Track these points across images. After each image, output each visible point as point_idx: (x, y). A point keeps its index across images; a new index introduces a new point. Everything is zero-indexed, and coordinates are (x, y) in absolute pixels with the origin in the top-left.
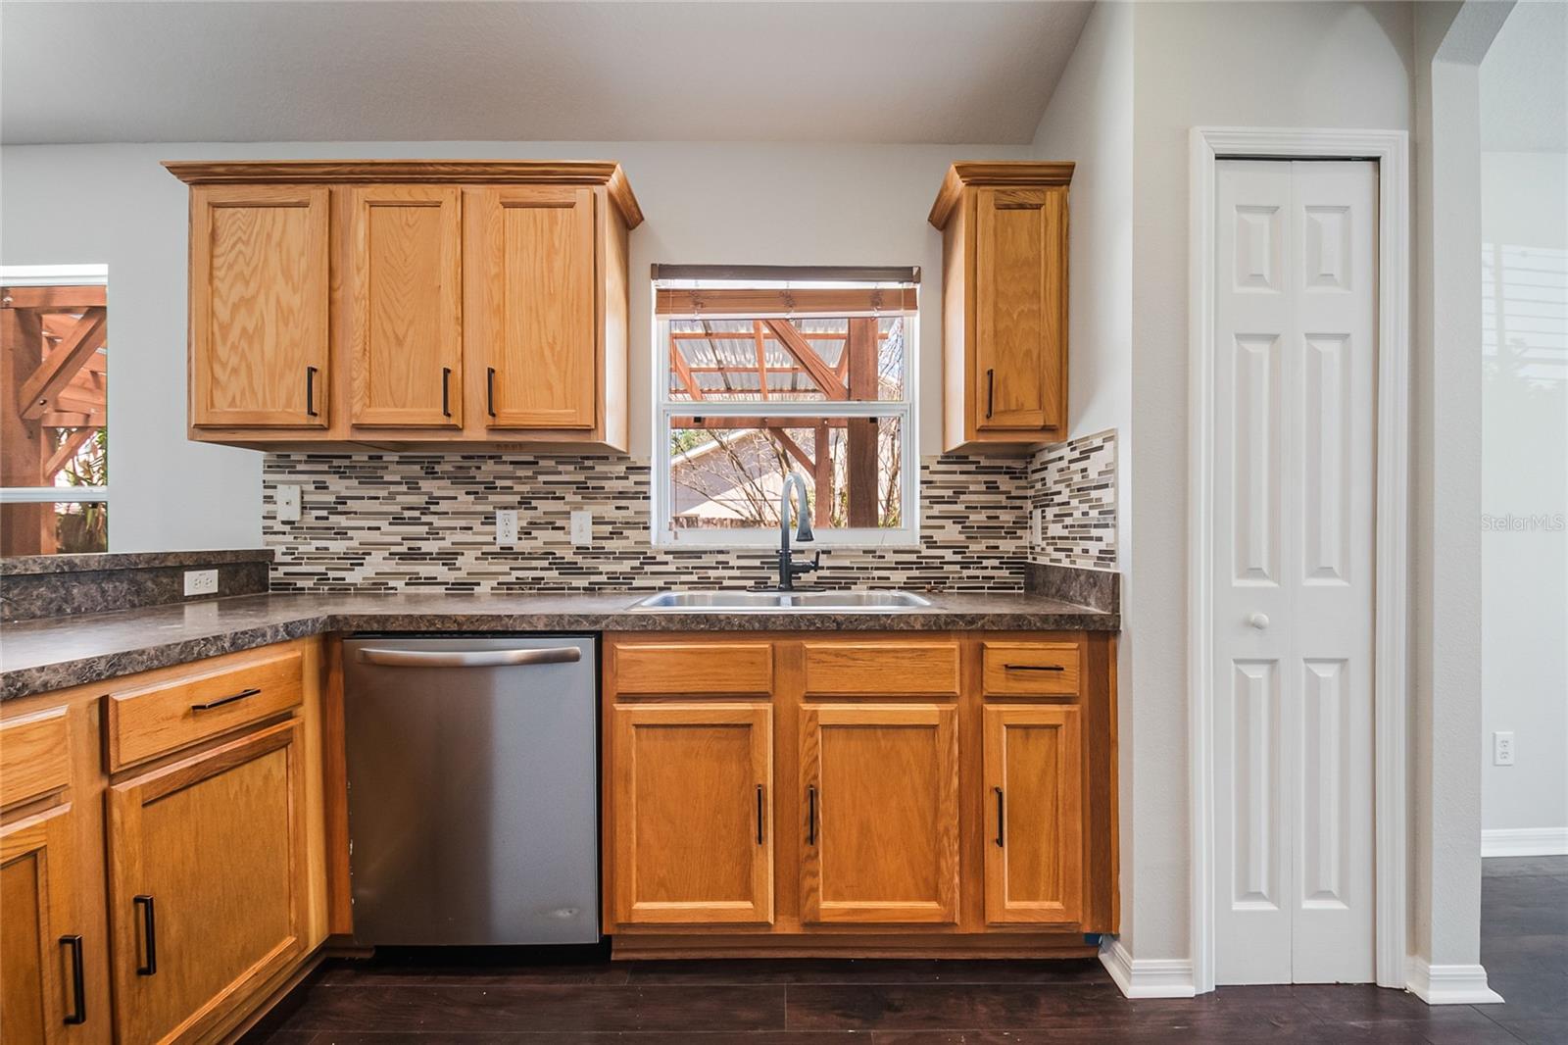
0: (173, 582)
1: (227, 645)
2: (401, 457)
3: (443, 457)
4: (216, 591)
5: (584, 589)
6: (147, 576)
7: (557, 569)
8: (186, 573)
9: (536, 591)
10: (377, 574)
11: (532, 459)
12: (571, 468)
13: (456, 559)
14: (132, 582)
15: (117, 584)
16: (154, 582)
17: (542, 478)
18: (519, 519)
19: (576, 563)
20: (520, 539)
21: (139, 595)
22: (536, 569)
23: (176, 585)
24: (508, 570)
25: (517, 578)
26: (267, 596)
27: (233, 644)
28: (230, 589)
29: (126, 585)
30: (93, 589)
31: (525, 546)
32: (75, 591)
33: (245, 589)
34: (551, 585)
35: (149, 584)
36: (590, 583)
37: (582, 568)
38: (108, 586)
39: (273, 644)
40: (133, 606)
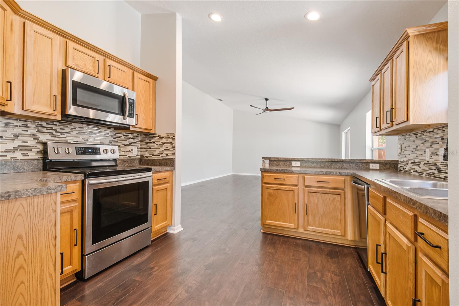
0: (367, 165)
1: (324, 173)
2: (413, 134)
3: (418, 133)
4: (379, 168)
5: (443, 178)
6: (360, 164)
7: (437, 170)
8: (370, 164)
9: (433, 177)
10: (410, 168)
11: (432, 130)
12: (440, 131)
13: (420, 164)
14: (356, 164)
15: (353, 164)
16: (362, 165)
17: (435, 136)
18: (430, 151)
19: (441, 168)
20: (430, 159)
21: (358, 167)
22: (433, 169)
23: (367, 166)
24: (428, 169)
25: (430, 172)
26: (397, 172)
27: (326, 173)
28: (384, 169)
29: (355, 165)
30: (348, 165)
31: (431, 161)
32: (344, 165)
33: (389, 169)
34: (436, 176)
35: (361, 165)
36: (444, 177)
37: (442, 170)
38: (351, 165)
39: (336, 175)
40: (356, 169)
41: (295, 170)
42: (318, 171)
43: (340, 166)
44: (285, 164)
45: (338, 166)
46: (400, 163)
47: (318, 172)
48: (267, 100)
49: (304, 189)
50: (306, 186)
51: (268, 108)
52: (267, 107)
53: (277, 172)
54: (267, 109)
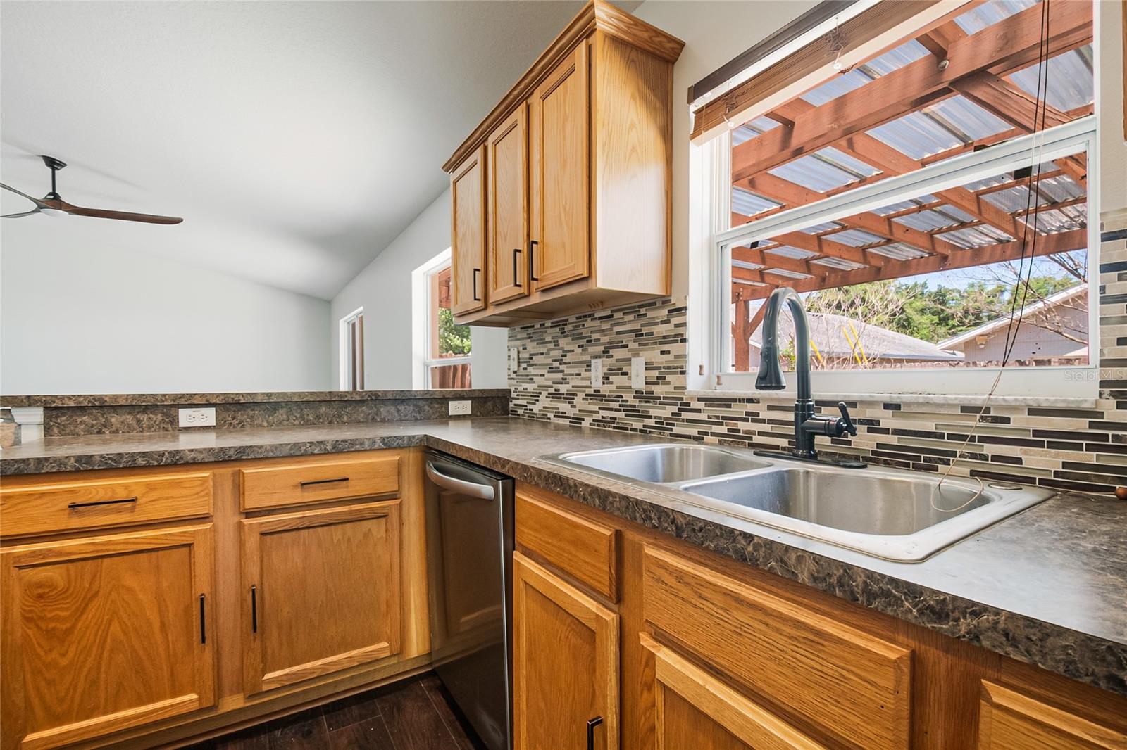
0: (442, 407)
2: (552, 323)
3: (567, 320)
4: (470, 413)
5: (641, 431)
6: (424, 403)
7: (624, 410)
8: (450, 402)
9: (611, 429)
10: (544, 407)
11: (608, 313)
12: (631, 317)
13: (574, 399)
14: (415, 406)
15: (406, 407)
16: (429, 406)
17: (616, 329)
18: (603, 366)
19: (635, 406)
20: (604, 383)
21: (420, 413)
22: (611, 409)
23: (443, 409)
24: (597, 410)
25: (603, 417)
26: (508, 418)
28: (481, 413)
29: (411, 408)
30: (393, 409)
31: (605, 389)
32: (382, 410)
33: (492, 413)
34: (620, 425)
35: (426, 408)
36: (644, 426)
37: (638, 411)
38: (401, 408)
40: (416, 419)
41: (192, 450)
42: (304, 444)
43: (369, 414)
44: (139, 421)
45: (362, 415)
46: (514, 395)
47: (303, 449)
48: (53, 163)
49: (240, 526)
50: (249, 514)
51: (63, 199)
52: (54, 193)
53: (85, 468)
54: (54, 201)
